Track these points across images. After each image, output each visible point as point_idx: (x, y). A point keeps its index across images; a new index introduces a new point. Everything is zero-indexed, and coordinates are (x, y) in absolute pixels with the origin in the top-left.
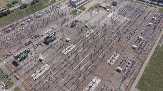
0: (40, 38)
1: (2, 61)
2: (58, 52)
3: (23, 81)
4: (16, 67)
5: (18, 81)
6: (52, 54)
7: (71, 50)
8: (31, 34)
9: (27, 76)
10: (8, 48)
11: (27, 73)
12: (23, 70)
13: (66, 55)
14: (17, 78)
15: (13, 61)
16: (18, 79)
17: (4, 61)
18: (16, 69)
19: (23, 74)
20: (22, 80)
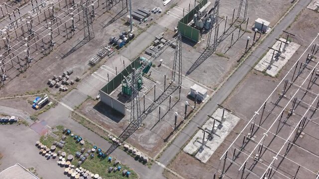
0: (153, 23)
1: (55, 104)
2: (244, 69)
3: (163, 166)
4: (118, 121)
5: (146, 167)
6: (222, 75)
7: (285, 61)
8: (115, 8)
9: (172, 151)
10: (54, 60)
11: (166, 141)
12: (147, 132)
13: (276, 77)
14: (137, 158)
15: (96, 102)
16: (144, 162)
17: (63, 104)
18: (121, 127)
19: (152, 146)
20: (159, 163)
